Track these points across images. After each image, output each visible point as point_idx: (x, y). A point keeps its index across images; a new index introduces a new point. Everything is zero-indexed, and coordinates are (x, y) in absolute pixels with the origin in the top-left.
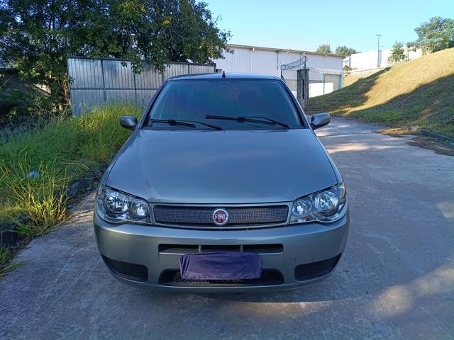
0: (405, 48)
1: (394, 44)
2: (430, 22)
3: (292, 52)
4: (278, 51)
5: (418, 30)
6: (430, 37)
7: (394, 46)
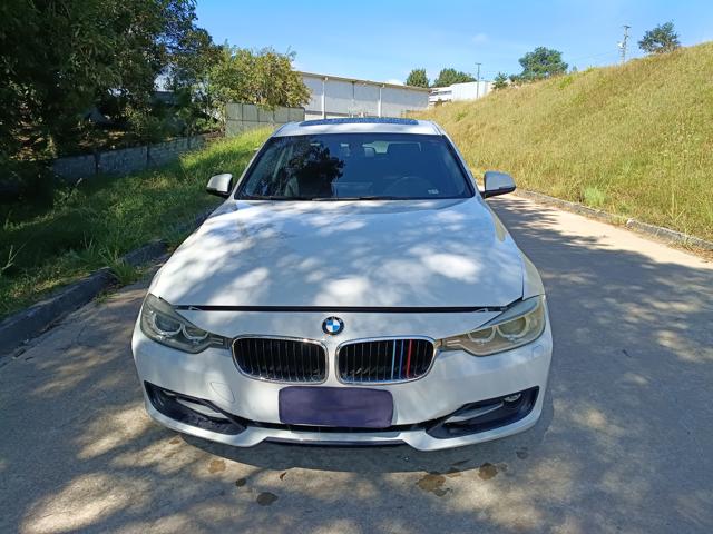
0: (509, 81)
1: (497, 75)
2: (535, 52)
3: (368, 83)
4: (353, 82)
5: (522, 61)
6: (535, 70)
7: (497, 79)
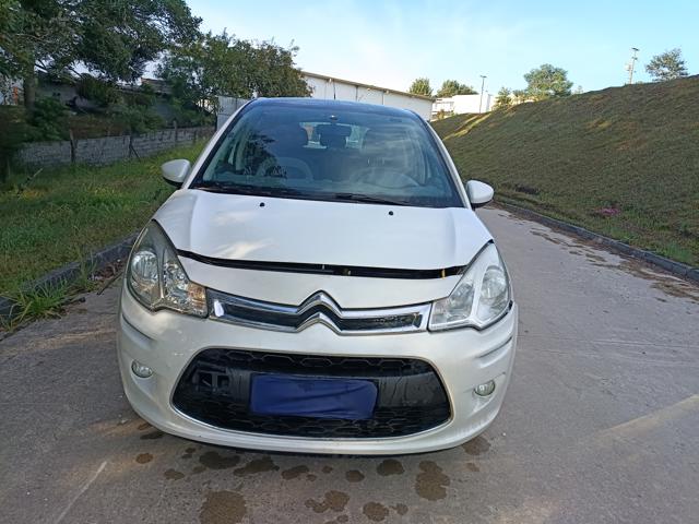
0: (511, 96)
2: (540, 69)
5: (528, 78)
6: (540, 87)
7: (500, 93)
